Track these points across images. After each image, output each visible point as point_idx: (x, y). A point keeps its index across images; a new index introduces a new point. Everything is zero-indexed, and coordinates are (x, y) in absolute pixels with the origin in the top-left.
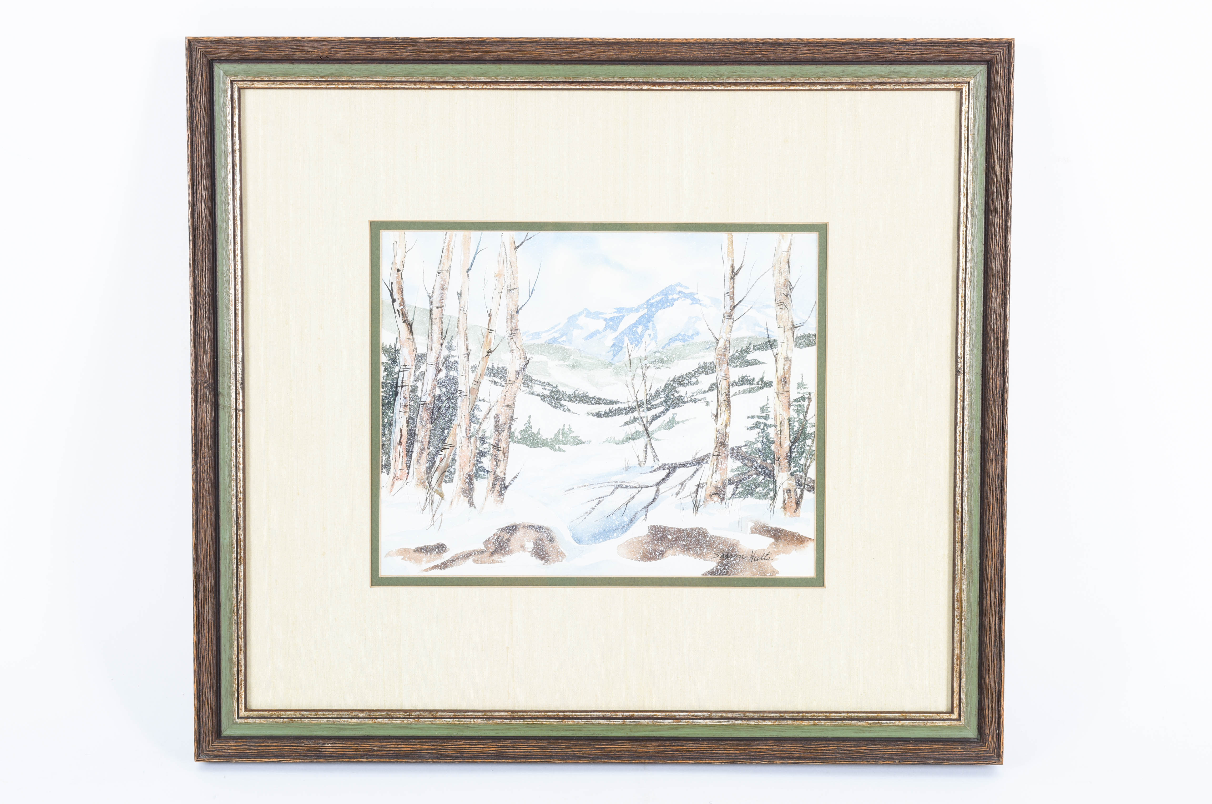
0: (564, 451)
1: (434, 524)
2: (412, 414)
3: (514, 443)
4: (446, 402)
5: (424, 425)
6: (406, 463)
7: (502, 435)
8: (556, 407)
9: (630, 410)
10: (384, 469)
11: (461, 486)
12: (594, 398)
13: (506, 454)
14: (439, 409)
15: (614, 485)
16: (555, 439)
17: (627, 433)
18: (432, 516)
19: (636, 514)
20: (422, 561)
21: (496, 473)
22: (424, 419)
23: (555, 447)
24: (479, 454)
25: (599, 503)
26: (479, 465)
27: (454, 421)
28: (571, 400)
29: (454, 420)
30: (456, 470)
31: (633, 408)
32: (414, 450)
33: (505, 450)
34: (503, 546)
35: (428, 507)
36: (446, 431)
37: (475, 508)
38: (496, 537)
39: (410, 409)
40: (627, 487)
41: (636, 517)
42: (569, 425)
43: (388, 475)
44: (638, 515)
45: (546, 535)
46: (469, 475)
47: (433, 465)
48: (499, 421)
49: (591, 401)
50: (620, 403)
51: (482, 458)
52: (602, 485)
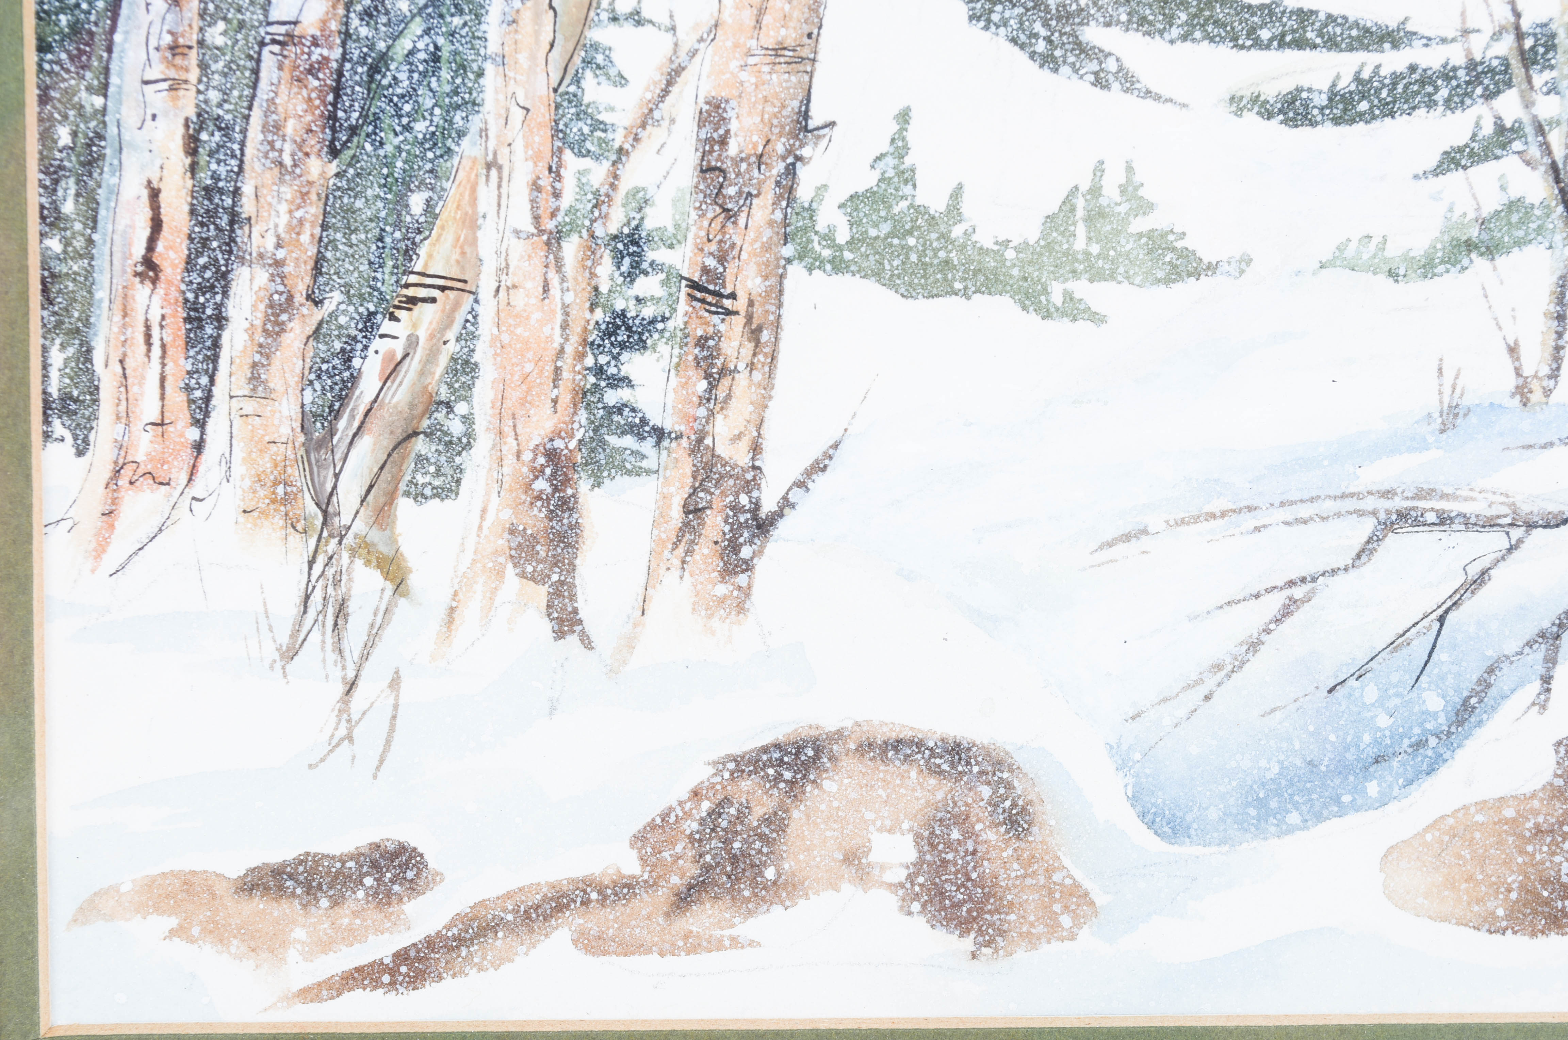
0: (1097, 318)
1: (350, 738)
2: (214, 96)
3: (810, 270)
4: (417, 27)
5: (288, 161)
6: (188, 389)
7: (742, 221)
8: (1054, 59)
9: (1475, 81)
10: (56, 423)
11: (507, 515)
12: (1271, 14)
13: (765, 336)
14: (374, 70)
15: (1374, 513)
16: (1049, 247)
17: (1458, 212)
18: (341, 689)
19: (1491, 671)
20: (284, 944)
21: (708, 441)
22: (291, 128)
23: (1045, 291)
24: (610, 332)
25: (1286, 612)
26: (612, 397)
27: (465, 142)
28: (1143, 20)
29: (461, 134)
30: (480, 426)
31: (1492, 71)
32: (232, 310)
33: (758, 310)
34: (745, 855)
35: (315, 636)
36: (417, 202)
37: (587, 642)
38: (706, 805)
39: (203, 66)
40: (1444, 520)
41: (1493, 692)
42: (1130, 169)
43: (80, 453)
44: (1503, 680)
45: (986, 792)
46: (552, 455)
47: (343, 399)
48: (723, 142)
49: (1252, 31)
50: (1417, 43)
51: (625, 356)
52: (1304, 511)
